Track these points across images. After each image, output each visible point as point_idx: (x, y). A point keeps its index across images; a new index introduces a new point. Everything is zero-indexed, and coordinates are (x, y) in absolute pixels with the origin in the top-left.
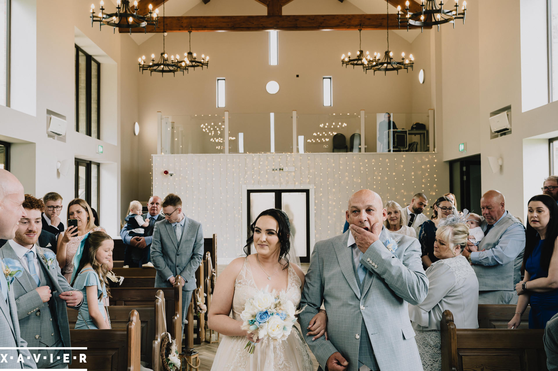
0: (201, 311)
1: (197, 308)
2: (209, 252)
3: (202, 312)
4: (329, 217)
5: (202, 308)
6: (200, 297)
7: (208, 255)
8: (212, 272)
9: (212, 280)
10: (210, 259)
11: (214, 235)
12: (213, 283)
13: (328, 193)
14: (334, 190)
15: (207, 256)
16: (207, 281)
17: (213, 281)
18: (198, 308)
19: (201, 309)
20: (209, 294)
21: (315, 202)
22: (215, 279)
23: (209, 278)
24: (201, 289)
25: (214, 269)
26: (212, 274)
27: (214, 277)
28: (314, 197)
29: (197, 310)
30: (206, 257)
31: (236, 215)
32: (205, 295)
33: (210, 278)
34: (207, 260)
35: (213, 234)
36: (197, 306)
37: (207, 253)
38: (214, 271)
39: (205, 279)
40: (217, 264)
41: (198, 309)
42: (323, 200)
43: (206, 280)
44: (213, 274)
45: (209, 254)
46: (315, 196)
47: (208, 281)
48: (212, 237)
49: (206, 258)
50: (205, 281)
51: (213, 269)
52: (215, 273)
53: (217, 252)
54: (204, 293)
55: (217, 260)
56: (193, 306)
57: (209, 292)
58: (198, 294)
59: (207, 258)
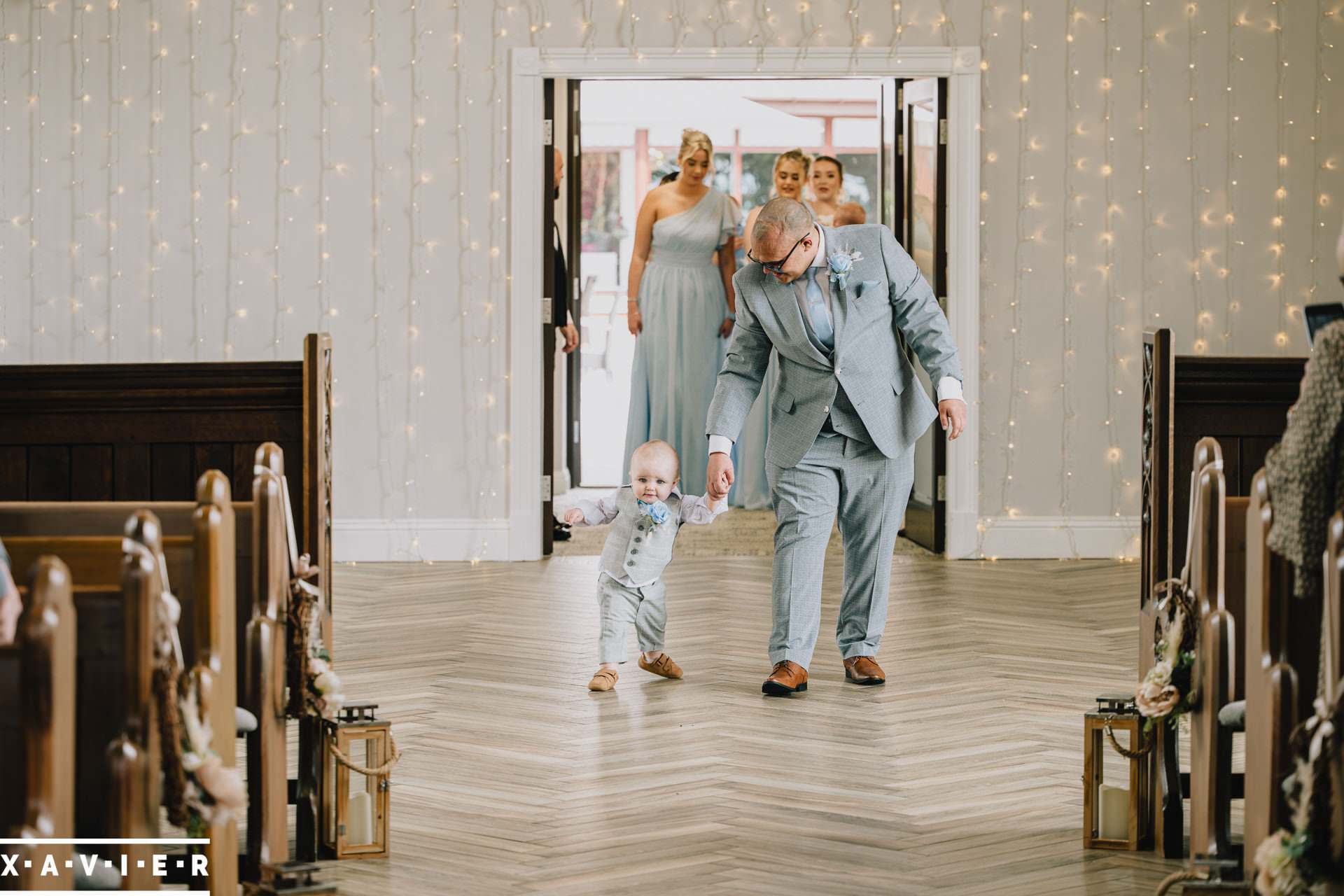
0: (206, 811)
1: (182, 789)
2: (273, 445)
3: (215, 814)
4: (1072, 259)
5: (216, 790)
6: (201, 718)
7: (266, 463)
8: (292, 576)
9: (293, 628)
10: (278, 487)
11: (312, 340)
12: (301, 646)
13: (1069, 106)
14: (1106, 84)
15: (258, 469)
16: (257, 629)
17: (303, 632)
18: (190, 791)
19: (209, 799)
20: (277, 717)
21: (983, 162)
22: (313, 618)
23: (272, 613)
24: (214, 675)
25: (307, 557)
26: (292, 586)
27: (303, 609)
28: (978, 127)
29: (179, 800)
30: (252, 477)
31: (474, 245)
32: (247, 719)
33: (280, 612)
34: (264, 500)
35: (305, 335)
36: (182, 777)
37: (260, 454)
38: (307, 568)
39: (243, 616)
40: (329, 530)
41: (192, 798)
42: (1033, 145)
43: (251, 624)
44: (302, 590)
45: (277, 458)
46: (982, 125)
47: (266, 630)
48: (297, 353)
49: (257, 483)
50: (249, 634)
51: (300, 553)
52: (313, 580)
53: (334, 453)
54: (241, 703)
55: (329, 506)
56: (158, 776)
57: (274, 704)
58: (192, 697)
59: (264, 485)
